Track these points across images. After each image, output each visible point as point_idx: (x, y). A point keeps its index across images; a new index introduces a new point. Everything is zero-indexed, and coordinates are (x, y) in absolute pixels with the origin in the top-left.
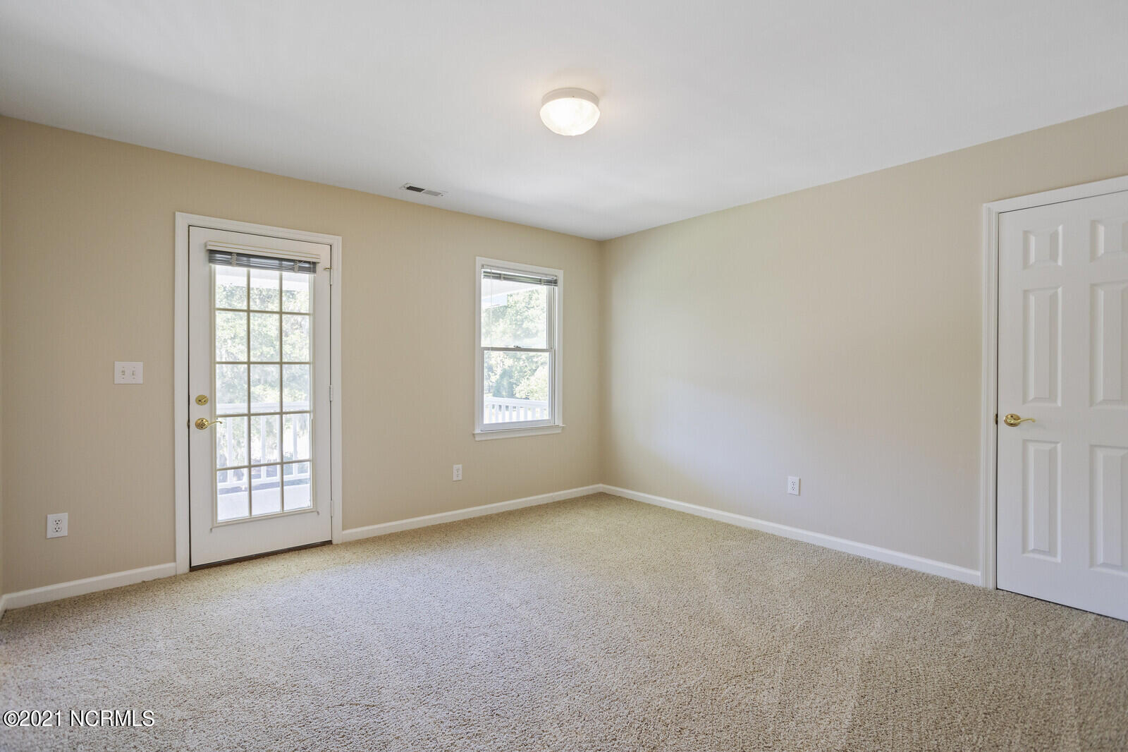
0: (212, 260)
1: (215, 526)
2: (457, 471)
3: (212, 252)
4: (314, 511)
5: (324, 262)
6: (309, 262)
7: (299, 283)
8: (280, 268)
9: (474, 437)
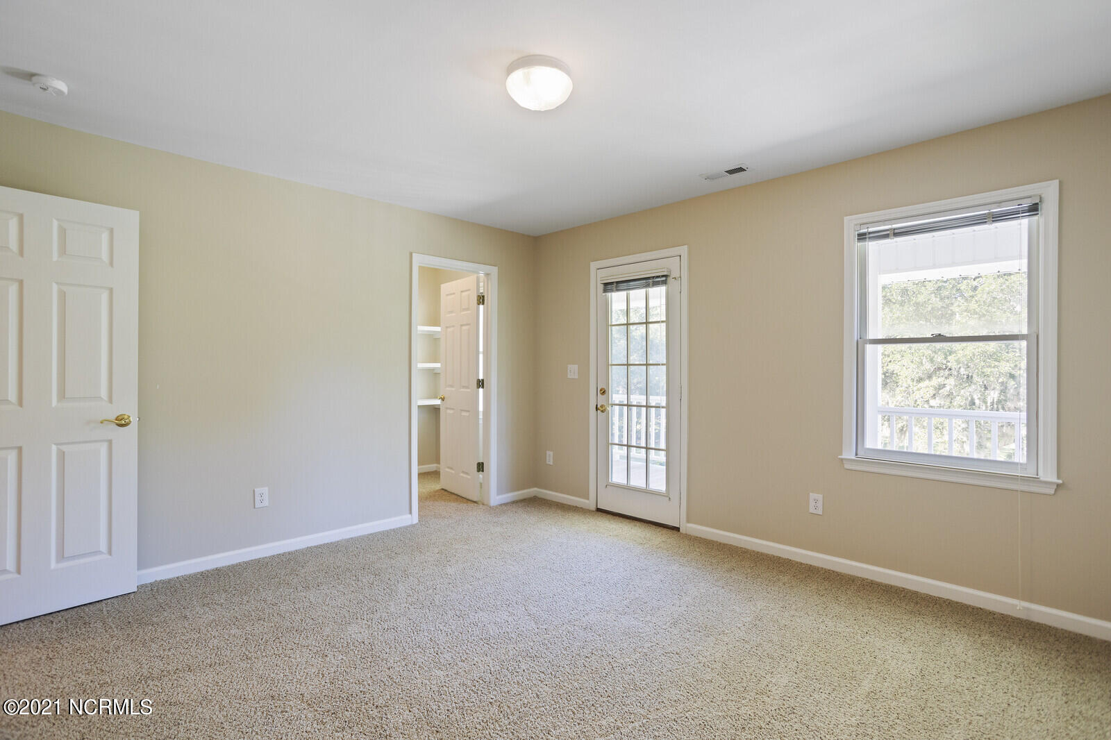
0: (605, 291)
1: (609, 485)
2: (816, 501)
3: (606, 284)
4: (667, 495)
5: (675, 274)
6: (663, 276)
7: (658, 295)
8: (647, 286)
9: (843, 464)
